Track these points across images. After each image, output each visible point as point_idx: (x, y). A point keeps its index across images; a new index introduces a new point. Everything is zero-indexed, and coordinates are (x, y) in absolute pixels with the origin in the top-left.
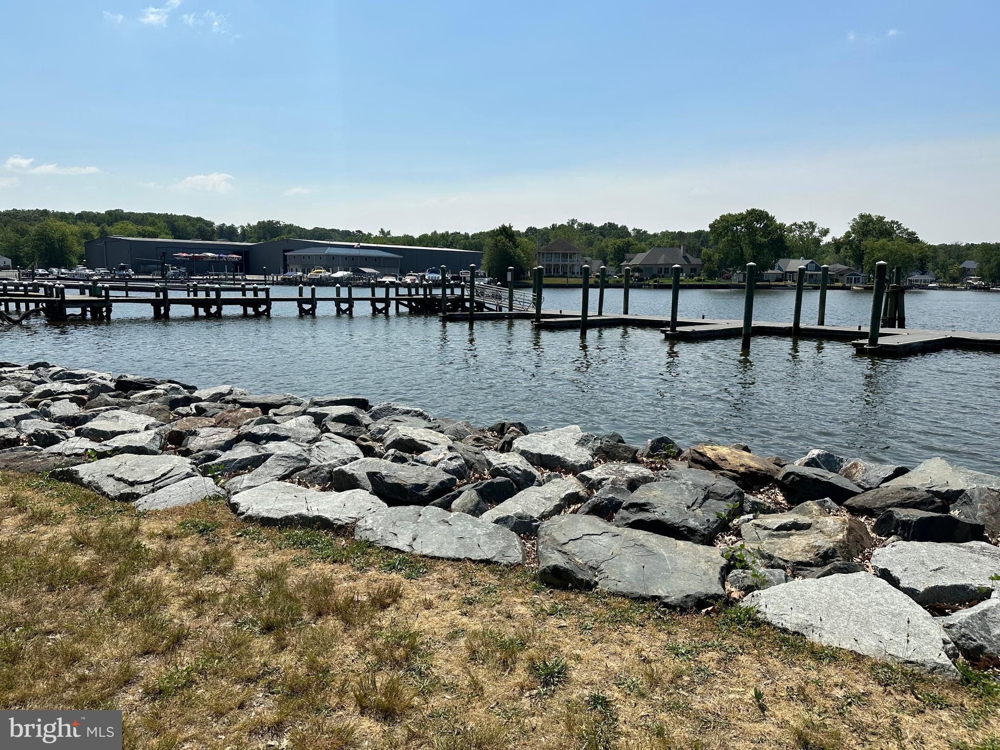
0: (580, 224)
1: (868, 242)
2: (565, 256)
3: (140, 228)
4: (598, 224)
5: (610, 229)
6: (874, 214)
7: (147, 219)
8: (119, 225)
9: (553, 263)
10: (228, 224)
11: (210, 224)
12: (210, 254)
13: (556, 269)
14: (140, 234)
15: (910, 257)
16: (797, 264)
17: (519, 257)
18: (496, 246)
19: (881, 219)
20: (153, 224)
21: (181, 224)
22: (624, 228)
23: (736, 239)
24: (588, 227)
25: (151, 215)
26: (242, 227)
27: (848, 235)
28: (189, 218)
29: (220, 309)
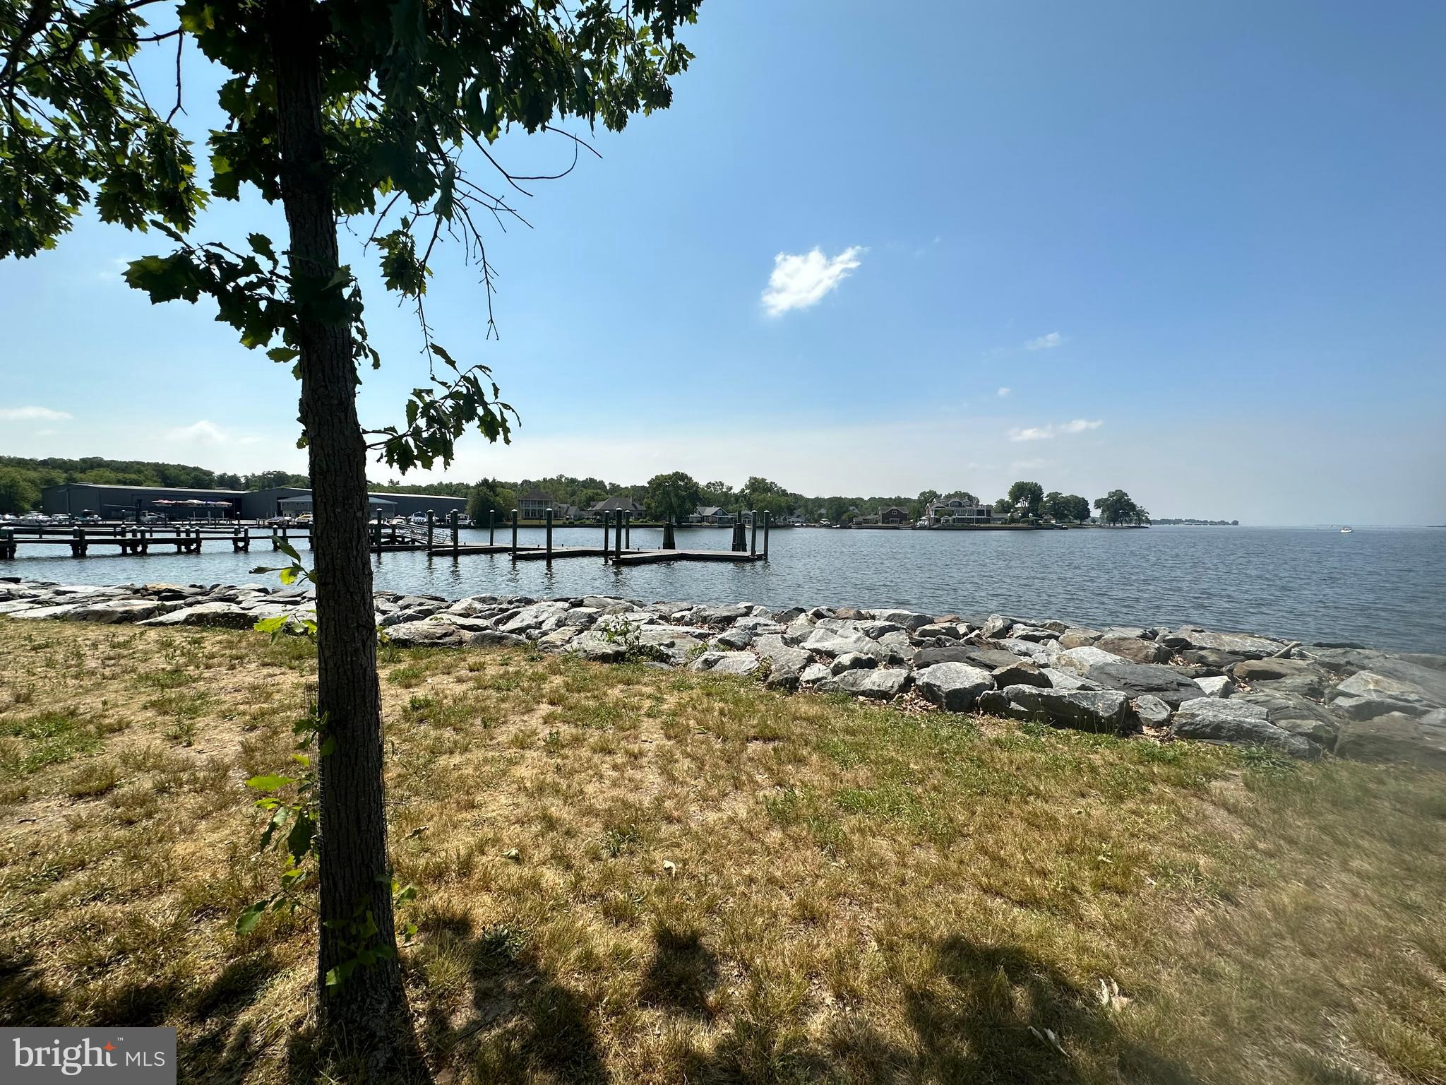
0: (567, 479)
1: (755, 496)
2: (540, 503)
3: (120, 476)
4: (581, 478)
5: (590, 483)
6: (759, 476)
7: (132, 467)
8: (93, 473)
9: (531, 508)
10: (230, 474)
11: (209, 474)
12: (195, 501)
13: (534, 513)
14: (119, 482)
15: (780, 507)
16: (709, 511)
17: (499, 503)
18: (478, 494)
19: (763, 480)
20: (139, 472)
21: (173, 473)
22: (602, 482)
23: (666, 494)
24: (573, 481)
25: (138, 463)
26: (246, 477)
27: (743, 491)
28: (184, 468)
29: (145, 548)
